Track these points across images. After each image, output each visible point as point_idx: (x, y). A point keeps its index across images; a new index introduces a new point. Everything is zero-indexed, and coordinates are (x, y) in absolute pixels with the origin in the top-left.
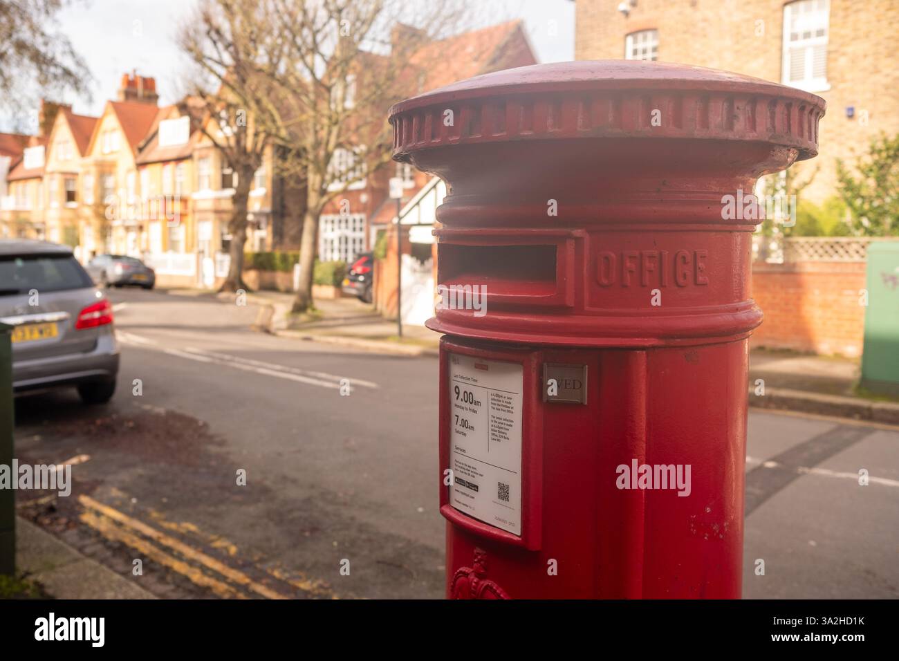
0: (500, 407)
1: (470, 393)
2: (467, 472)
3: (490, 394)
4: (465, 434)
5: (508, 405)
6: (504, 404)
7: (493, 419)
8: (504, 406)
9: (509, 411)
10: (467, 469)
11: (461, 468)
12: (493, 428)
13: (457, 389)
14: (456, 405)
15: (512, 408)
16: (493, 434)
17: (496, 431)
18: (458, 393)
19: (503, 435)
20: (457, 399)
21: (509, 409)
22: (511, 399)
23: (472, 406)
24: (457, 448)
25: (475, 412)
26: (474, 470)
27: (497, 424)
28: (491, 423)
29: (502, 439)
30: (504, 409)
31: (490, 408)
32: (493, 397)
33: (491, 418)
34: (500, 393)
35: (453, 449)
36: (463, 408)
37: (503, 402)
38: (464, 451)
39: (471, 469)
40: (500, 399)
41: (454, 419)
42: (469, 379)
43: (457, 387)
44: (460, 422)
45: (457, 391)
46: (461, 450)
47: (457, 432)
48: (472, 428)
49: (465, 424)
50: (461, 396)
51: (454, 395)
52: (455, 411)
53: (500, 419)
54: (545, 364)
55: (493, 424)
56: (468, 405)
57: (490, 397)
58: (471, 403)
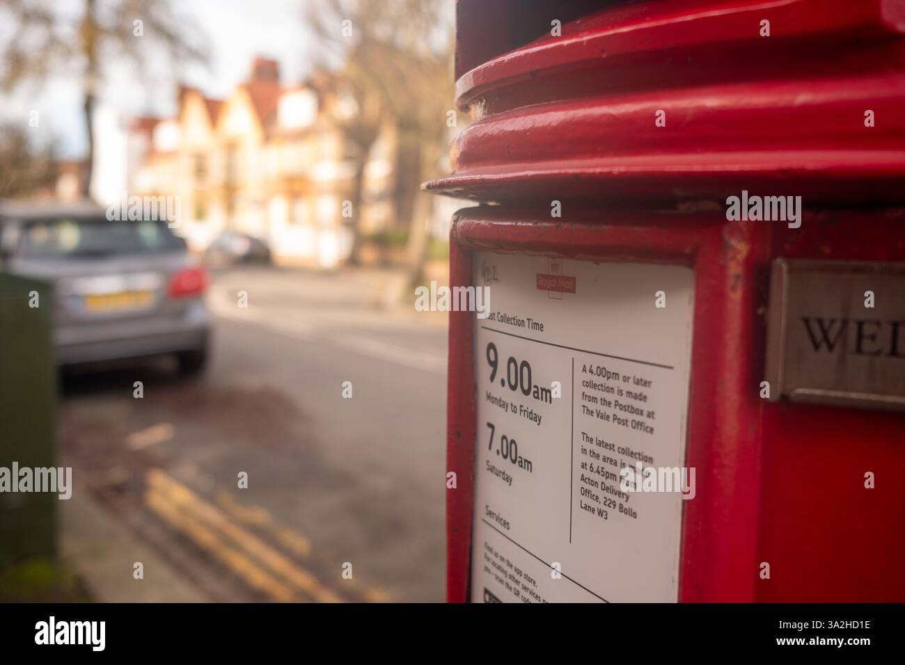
0: (610, 411)
1: (525, 364)
2: (513, 584)
3: (579, 368)
4: (508, 479)
5: (637, 404)
6: (625, 400)
7: (588, 446)
8: (624, 408)
9: (639, 425)
10: (511, 577)
11: (499, 568)
12: (587, 474)
13: (492, 352)
14: (489, 397)
15: (651, 415)
16: (586, 492)
17: (595, 484)
18: (494, 364)
19: (618, 500)
20: (492, 378)
21: (638, 418)
22: (646, 384)
23: (530, 402)
24: (490, 513)
25: (537, 419)
26: (530, 586)
27: (597, 463)
28: (580, 458)
29: (613, 513)
30: (622, 415)
31: (578, 409)
32: (588, 377)
33: (580, 442)
34: (611, 366)
35: (480, 513)
36: (504, 405)
37: (620, 393)
38: (506, 524)
39: (522, 580)
40: (612, 383)
41: (484, 434)
42: (521, 323)
43: (491, 346)
44: (497, 444)
45: (493, 358)
46: (498, 519)
47: (492, 469)
48: (526, 464)
49: (510, 449)
50: (502, 373)
51: (484, 370)
52: (488, 412)
53: (611, 447)
54: (781, 264)
55: (588, 459)
56: (516, 398)
57: (581, 377)
58: (526, 393)
